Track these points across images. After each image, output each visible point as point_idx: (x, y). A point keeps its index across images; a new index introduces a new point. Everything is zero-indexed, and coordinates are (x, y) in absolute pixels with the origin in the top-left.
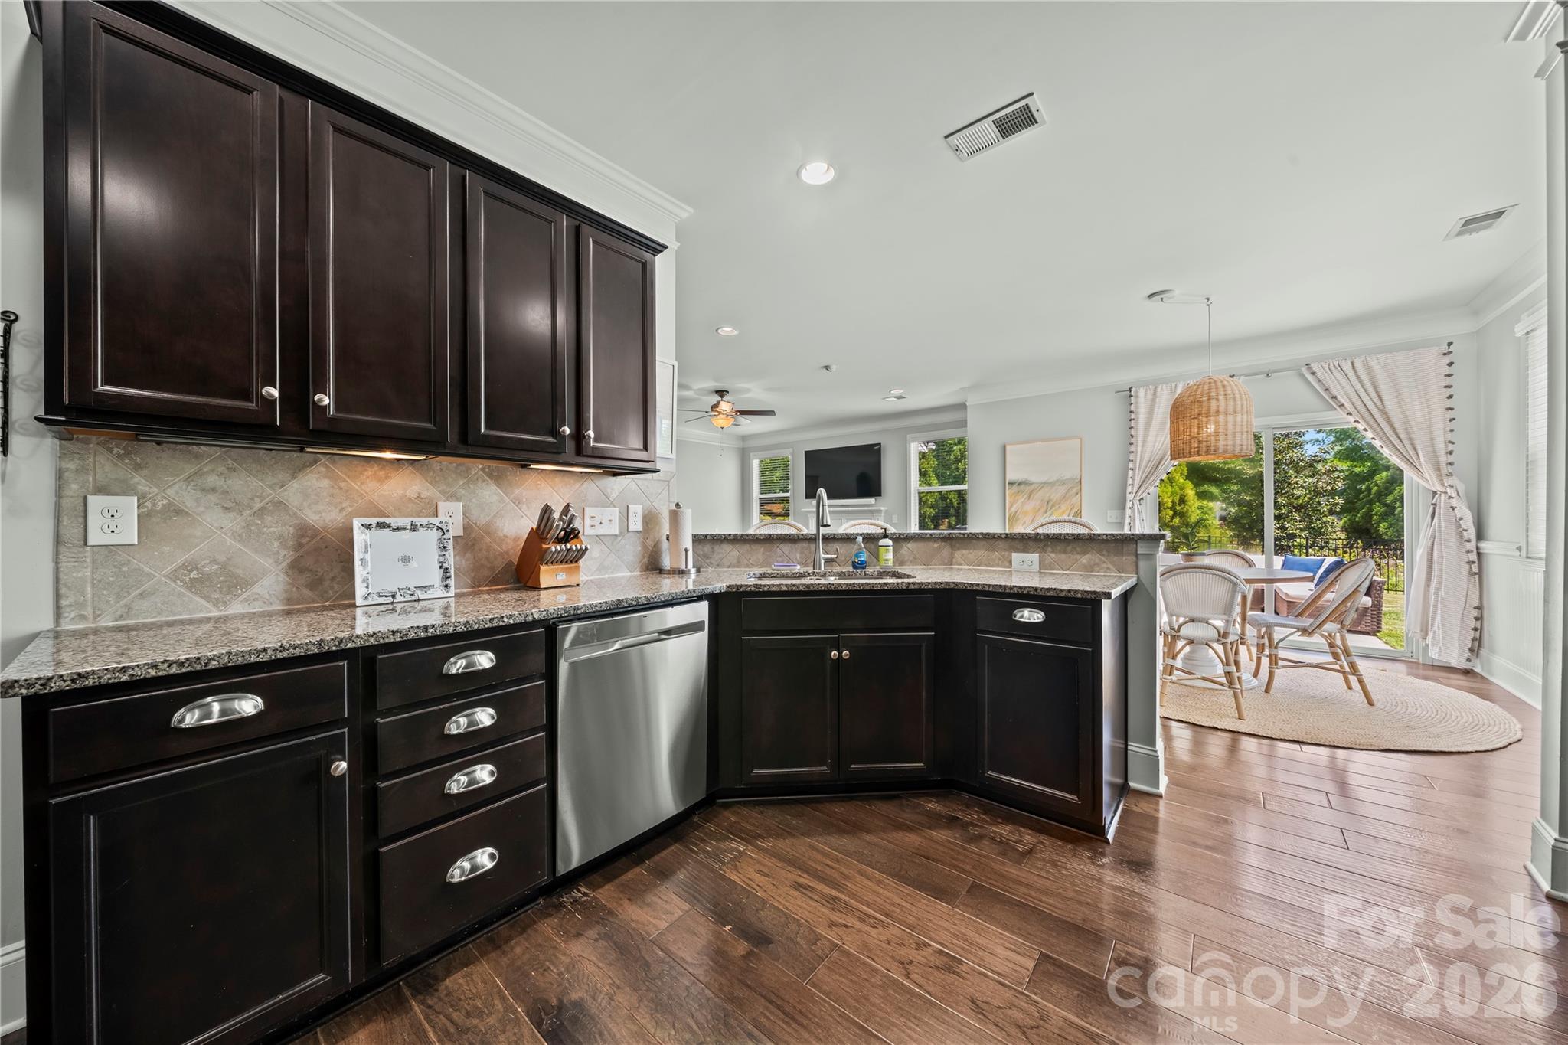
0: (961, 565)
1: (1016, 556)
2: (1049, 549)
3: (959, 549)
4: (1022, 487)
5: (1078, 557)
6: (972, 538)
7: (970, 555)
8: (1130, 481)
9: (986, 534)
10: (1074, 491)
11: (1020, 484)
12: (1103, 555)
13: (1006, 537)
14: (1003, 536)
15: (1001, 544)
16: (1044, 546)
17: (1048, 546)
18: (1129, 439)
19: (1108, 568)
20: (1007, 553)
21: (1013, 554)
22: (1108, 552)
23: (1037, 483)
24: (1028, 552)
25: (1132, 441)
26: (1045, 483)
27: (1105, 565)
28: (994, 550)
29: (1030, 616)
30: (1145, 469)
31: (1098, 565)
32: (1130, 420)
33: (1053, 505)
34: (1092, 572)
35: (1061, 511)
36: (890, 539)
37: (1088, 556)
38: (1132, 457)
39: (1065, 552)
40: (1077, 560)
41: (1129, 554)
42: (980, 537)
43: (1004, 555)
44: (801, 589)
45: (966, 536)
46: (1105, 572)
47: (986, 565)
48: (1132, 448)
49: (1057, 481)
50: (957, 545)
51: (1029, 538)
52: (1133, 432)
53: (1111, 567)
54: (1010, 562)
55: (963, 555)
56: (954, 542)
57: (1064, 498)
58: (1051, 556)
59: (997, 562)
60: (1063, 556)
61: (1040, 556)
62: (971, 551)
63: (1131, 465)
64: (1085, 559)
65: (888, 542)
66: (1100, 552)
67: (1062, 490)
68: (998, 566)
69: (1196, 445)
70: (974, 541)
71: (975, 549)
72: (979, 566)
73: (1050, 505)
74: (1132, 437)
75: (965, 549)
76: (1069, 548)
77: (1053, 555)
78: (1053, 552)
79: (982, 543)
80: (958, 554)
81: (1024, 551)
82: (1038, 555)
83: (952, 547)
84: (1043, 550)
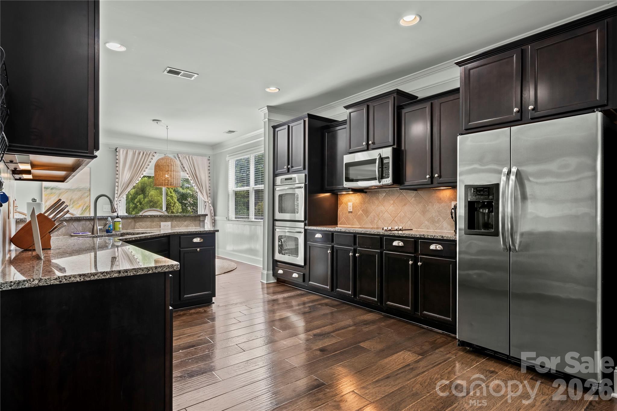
0: (139, 229)
1: (162, 224)
2: (174, 220)
3: (138, 222)
4: (54, 191)
5: (183, 222)
6: (145, 217)
7: (143, 224)
8: (116, 192)
9: (151, 215)
10: (86, 194)
11: (52, 189)
12: (191, 221)
13: (160, 217)
14: (159, 216)
15: (156, 219)
16: (173, 219)
17: (174, 219)
18: (116, 172)
19: (192, 226)
20: (159, 223)
21: (161, 223)
22: (192, 220)
23: (63, 189)
24: (167, 222)
25: (117, 173)
26: (69, 189)
27: (191, 225)
28: (153, 222)
29: (197, 240)
30: (123, 187)
31: (190, 225)
32: (117, 163)
33: (74, 202)
34: (188, 227)
35: (78, 205)
36: (120, 218)
37: (186, 222)
38: (117, 180)
39: (180, 221)
40: (183, 224)
41: (198, 221)
42: (149, 216)
43: (157, 224)
44: (138, 239)
45: (143, 216)
46: (192, 227)
47: (150, 228)
48: (117, 176)
49: (77, 189)
50: (137, 220)
51: (168, 216)
52: (117, 169)
53: (193, 225)
54: (160, 226)
55: (140, 224)
56: (135, 219)
57: (81, 198)
58: (175, 223)
59: (154, 226)
60: (179, 223)
61: (171, 223)
62: (143, 223)
63: (117, 184)
64: (186, 223)
65: (119, 220)
66: (190, 220)
67: (79, 194)
68: (155, 228)
69: (167, 182)
70: (145, 218)
71: (145, 222)
72: (147, 229)
73: (72, 201)
74: (117, 171)
75: (141, 222)
76: (181, 220)
77: (175, 222)
78: (175, 221)
79: (148, 219)
80: (137, 224)
81: (165, 221)
82: (170, 223)
83: (135, 221)
84: (172, 221)
